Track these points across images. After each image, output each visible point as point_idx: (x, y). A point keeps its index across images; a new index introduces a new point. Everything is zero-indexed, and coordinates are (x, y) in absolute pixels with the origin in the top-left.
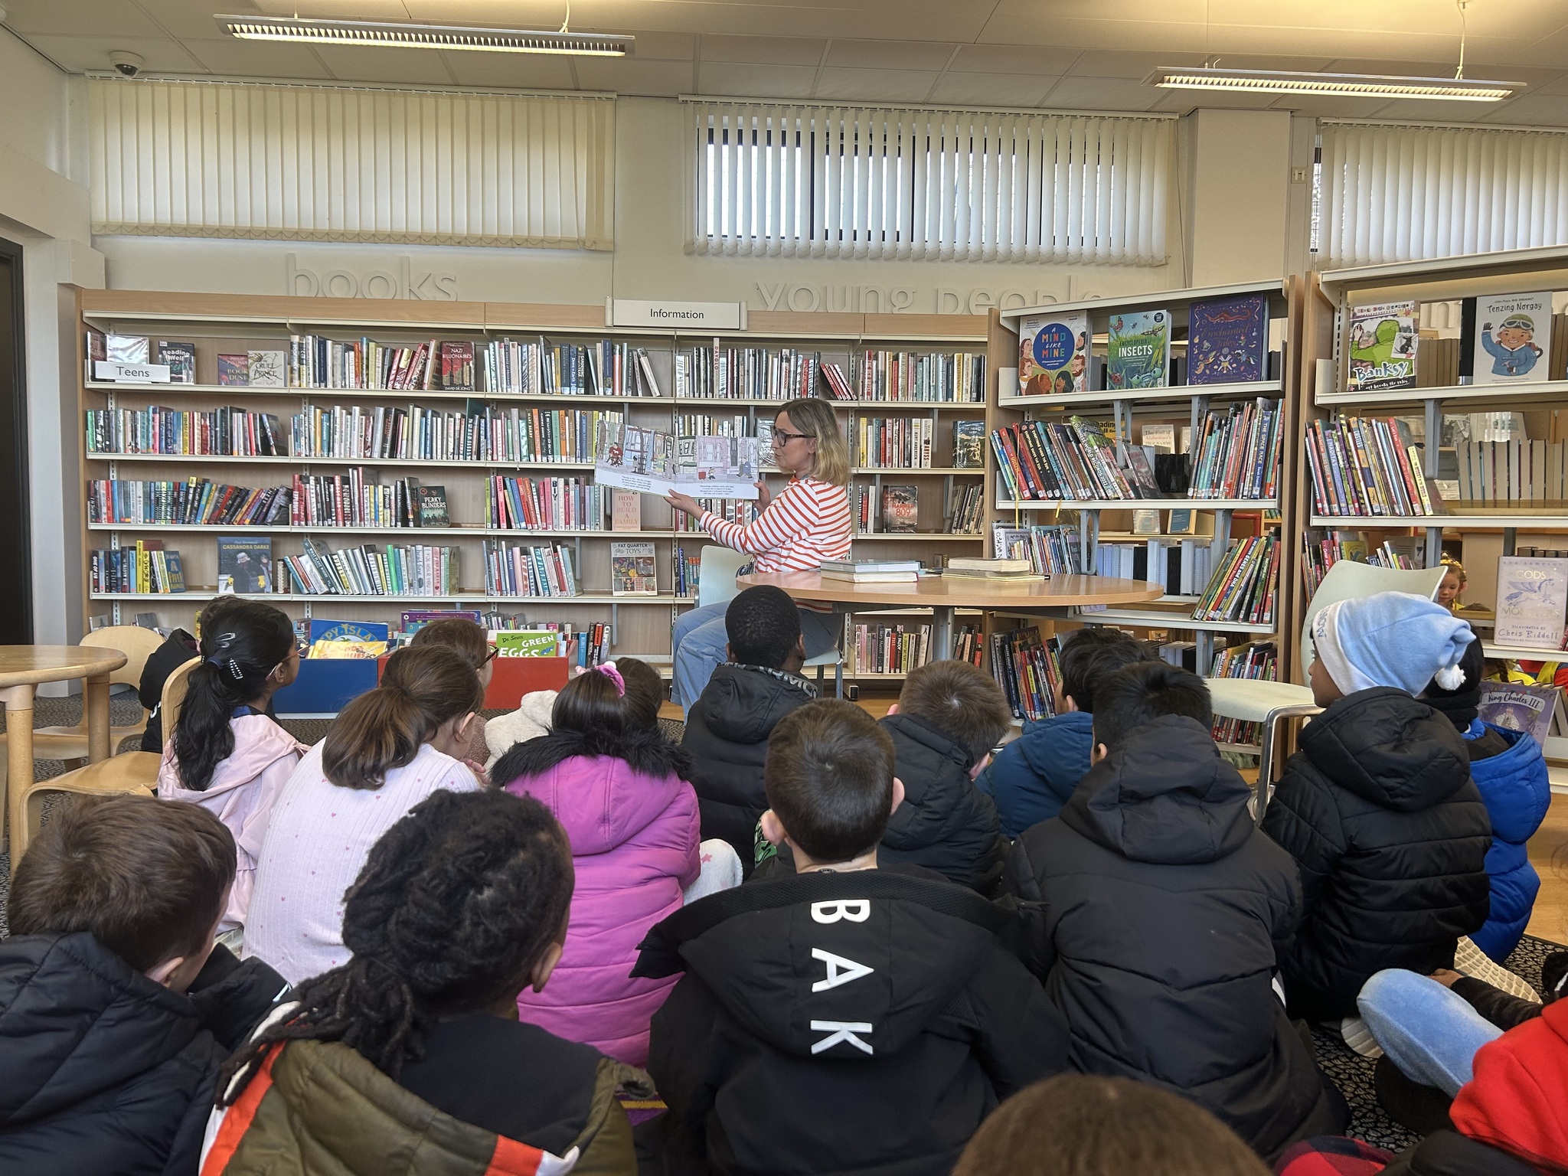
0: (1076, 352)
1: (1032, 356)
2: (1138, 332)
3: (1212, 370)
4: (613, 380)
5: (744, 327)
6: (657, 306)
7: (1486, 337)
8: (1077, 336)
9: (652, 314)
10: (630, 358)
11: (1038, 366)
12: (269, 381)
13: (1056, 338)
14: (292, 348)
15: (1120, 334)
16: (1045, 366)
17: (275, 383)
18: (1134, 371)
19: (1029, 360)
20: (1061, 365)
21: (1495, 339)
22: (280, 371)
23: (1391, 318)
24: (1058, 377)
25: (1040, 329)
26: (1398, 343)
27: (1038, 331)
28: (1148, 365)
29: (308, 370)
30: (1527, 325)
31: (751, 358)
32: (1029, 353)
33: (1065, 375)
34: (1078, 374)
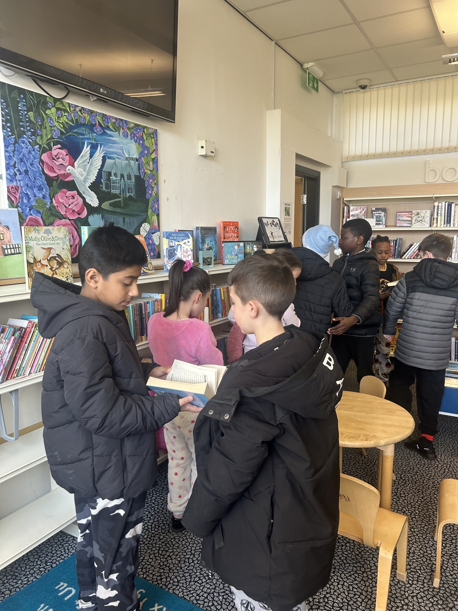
12: (422, 224)
14: (434, 208)
17: (424, 225)
22: (428, 219)
29: (441, 219)
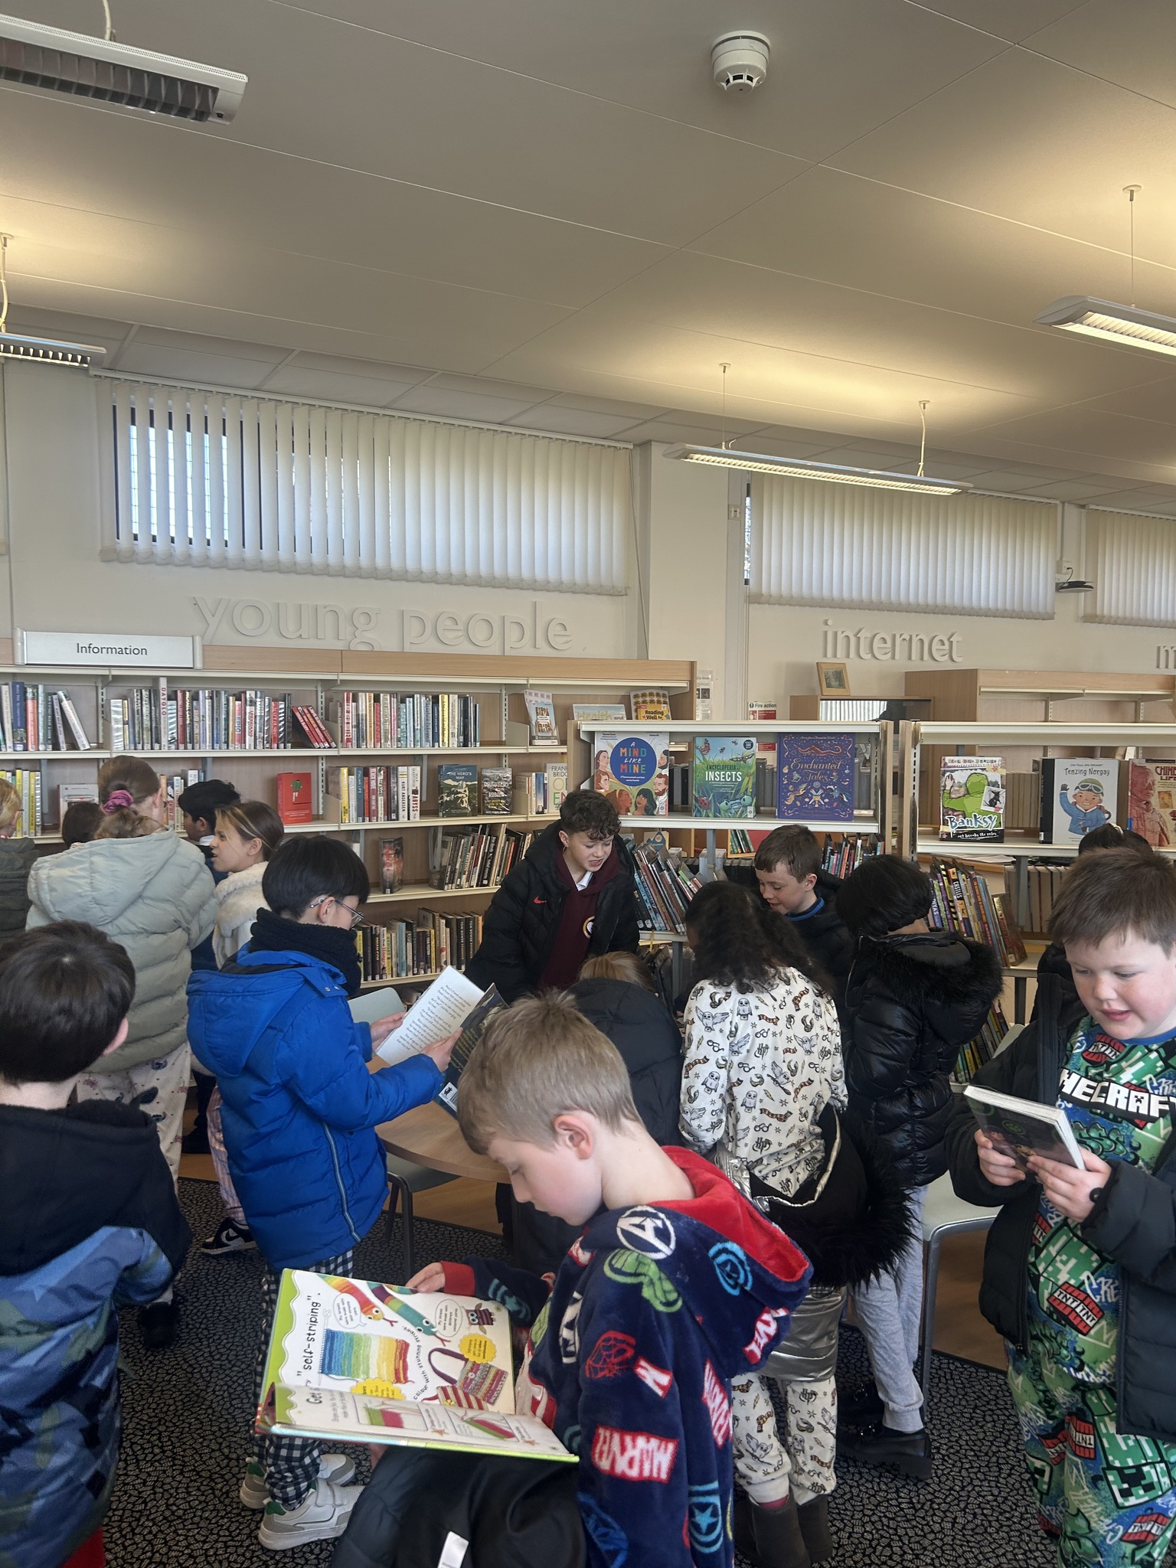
0: (658, 771)
1: (609, 769)
2: (726, 758)
3: (803, 802)
4: (26, 732)
5: (199, 665)
6: (85, 639)
7: (1063, 796)
8: (659, 754)
9: (79, 649)
10: (49, 705)
11: (616, 781)
13: (636, 752)
15: (707, 757)
16: (623, 781)
18: (722, 797)
19: (606, 773)
20: (642, 782)
21: (1071, 800)
23: (979, 771)
24: (639, 795)
25: (617, 742)
26: (987, 796)
27: (615, 743)
28: (737, 792)
30: (1096, 789)
31: (208, 702)
32: (605, 765)
33: (646, 793)
34: (661, 794)
